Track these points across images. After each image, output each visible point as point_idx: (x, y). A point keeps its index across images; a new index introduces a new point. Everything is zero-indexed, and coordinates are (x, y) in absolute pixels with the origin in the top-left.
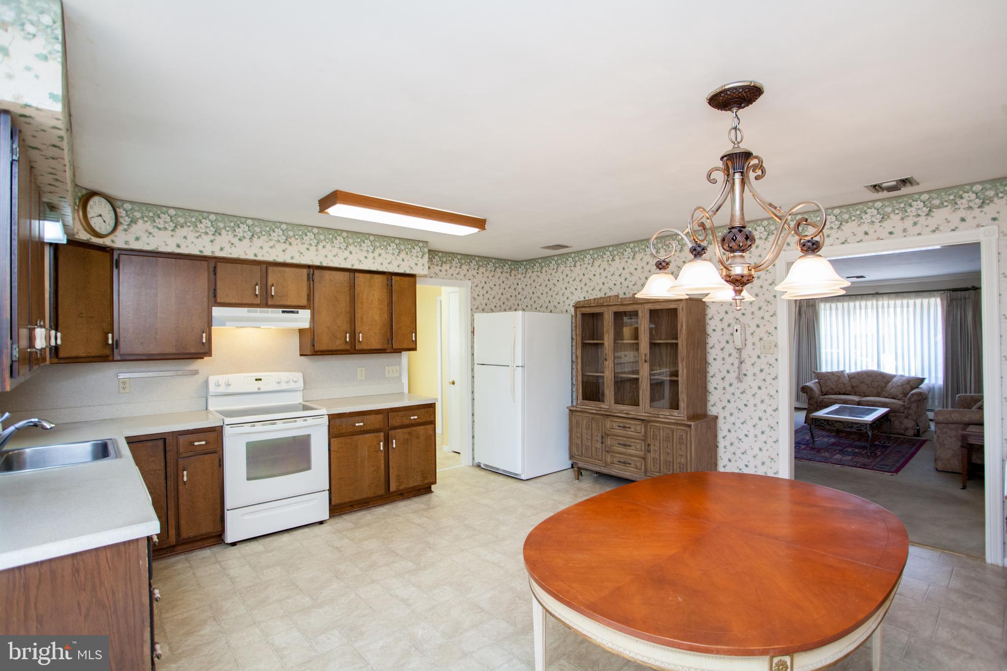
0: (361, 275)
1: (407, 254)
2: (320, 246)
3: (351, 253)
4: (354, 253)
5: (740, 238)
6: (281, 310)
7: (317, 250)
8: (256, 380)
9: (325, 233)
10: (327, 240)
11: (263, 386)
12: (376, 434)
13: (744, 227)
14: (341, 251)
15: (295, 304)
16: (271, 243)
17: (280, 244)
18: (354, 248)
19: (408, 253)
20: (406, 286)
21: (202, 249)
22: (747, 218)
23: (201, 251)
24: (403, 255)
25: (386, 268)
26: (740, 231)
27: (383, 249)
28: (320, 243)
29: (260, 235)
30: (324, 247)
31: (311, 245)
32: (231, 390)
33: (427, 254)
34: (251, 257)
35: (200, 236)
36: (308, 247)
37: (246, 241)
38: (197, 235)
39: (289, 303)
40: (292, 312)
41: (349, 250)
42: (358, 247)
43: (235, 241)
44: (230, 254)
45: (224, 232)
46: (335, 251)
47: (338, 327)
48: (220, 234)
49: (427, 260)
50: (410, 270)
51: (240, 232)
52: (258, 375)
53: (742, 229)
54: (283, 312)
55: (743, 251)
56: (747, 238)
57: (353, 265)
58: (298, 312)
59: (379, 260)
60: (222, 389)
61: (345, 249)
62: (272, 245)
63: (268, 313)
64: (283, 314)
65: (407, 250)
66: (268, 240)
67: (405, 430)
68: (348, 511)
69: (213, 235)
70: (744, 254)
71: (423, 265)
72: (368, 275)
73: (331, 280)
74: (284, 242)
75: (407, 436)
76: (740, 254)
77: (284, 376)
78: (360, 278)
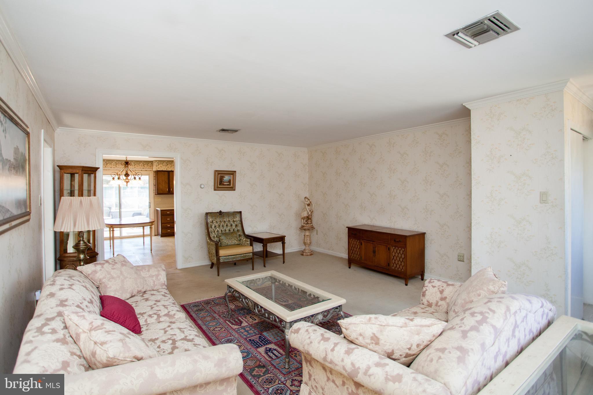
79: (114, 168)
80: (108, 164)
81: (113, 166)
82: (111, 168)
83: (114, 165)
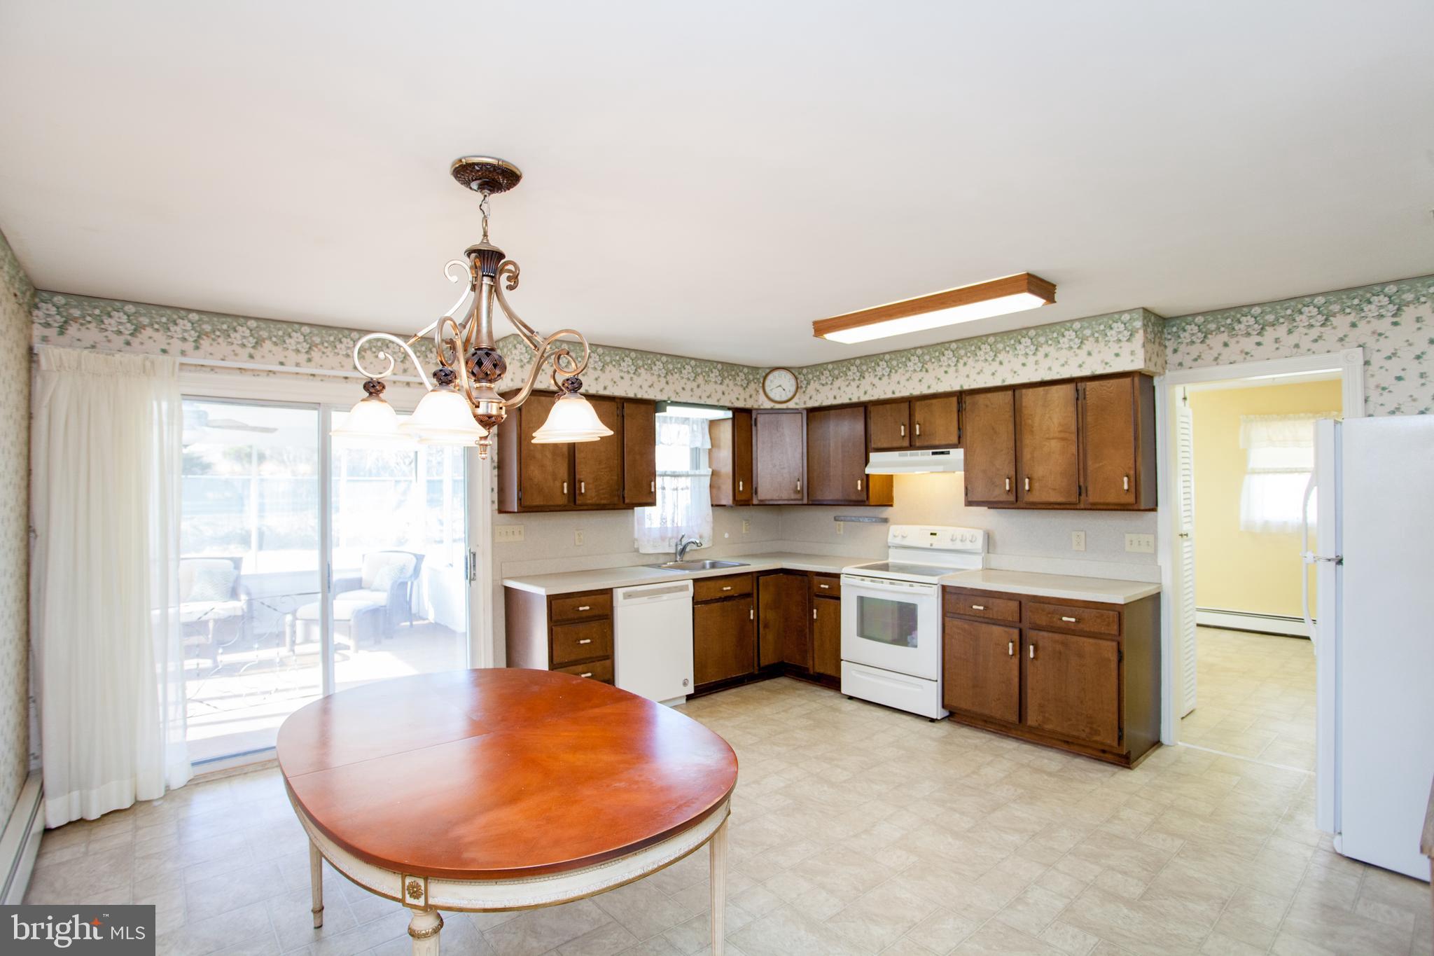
0: (1030, 391)
1: (1097, 341)
2: (960, 365)
3: (1001, 363)
4: (1005, 362)
5: (487, 364)
6: (931, 451)
7: (957, 371)
8: (932, 534)
9: (965, 345)
10: (969, 354)
11: (937, 542)
12: (1006, 629)
13: (493, 350)
14: (988, 364)
15: (943, 443)
16: (908, 375)
17: (916, 374)
18: (1006, 355)
19: (1100, 339)
20: (1112, 395)
21: (851, 396)
22: (496, 336)
23: (850, 399)
24: (1089, 345)
25: (1058, 373)
26: (488, 354)
27: (1051, 345)
28: (960, 360)
29: (896, 368)
30: (965, 364)
31: (949, 365)
32: (906, 543)
33: (1141, 332)
34: (889, 395)
35: (849, 383)
36: (946, 369)
37: (885, 379)
38: (847, 383)
39: (937, 443)
40: (942, 453)
41: (998, 360)
42: (1011, 352)
43: (876, 381)
44: (872, 396)
45: (867, 375)
46: (979, 365)
47: (998, 470)
48: (864, 378)
49: (1141, 342)
50: (1104, 368)
51: (879, 371)
52: (934, 529)
53: (490, 352)
54: (933, 453)
55: (490, 381)
56: (495, 366)
57: (1004, 381)
58: (948, 453)
59: (1045, 363)
60: (898, 541)
61: (993, 360)
62: (908, 377)
63: (918, 455)
64: (934, 456)
65: (1096, 335)
66: (904, 372)
67: (1057, 637)
68: (979, 726)
69: (859, 380)
70: (493, 385)
71: (1132, 353)
72: (1041, 389)
73: (987, 406)
74: (921, 370)
75: (1059, 647)
76: (488, 385)
77: (959, 532)
78: (1029, 396)
79: (297, 365)
80: (268, 345)
81: (293, 357)
82: (282, 364)
83: (298, 351)
